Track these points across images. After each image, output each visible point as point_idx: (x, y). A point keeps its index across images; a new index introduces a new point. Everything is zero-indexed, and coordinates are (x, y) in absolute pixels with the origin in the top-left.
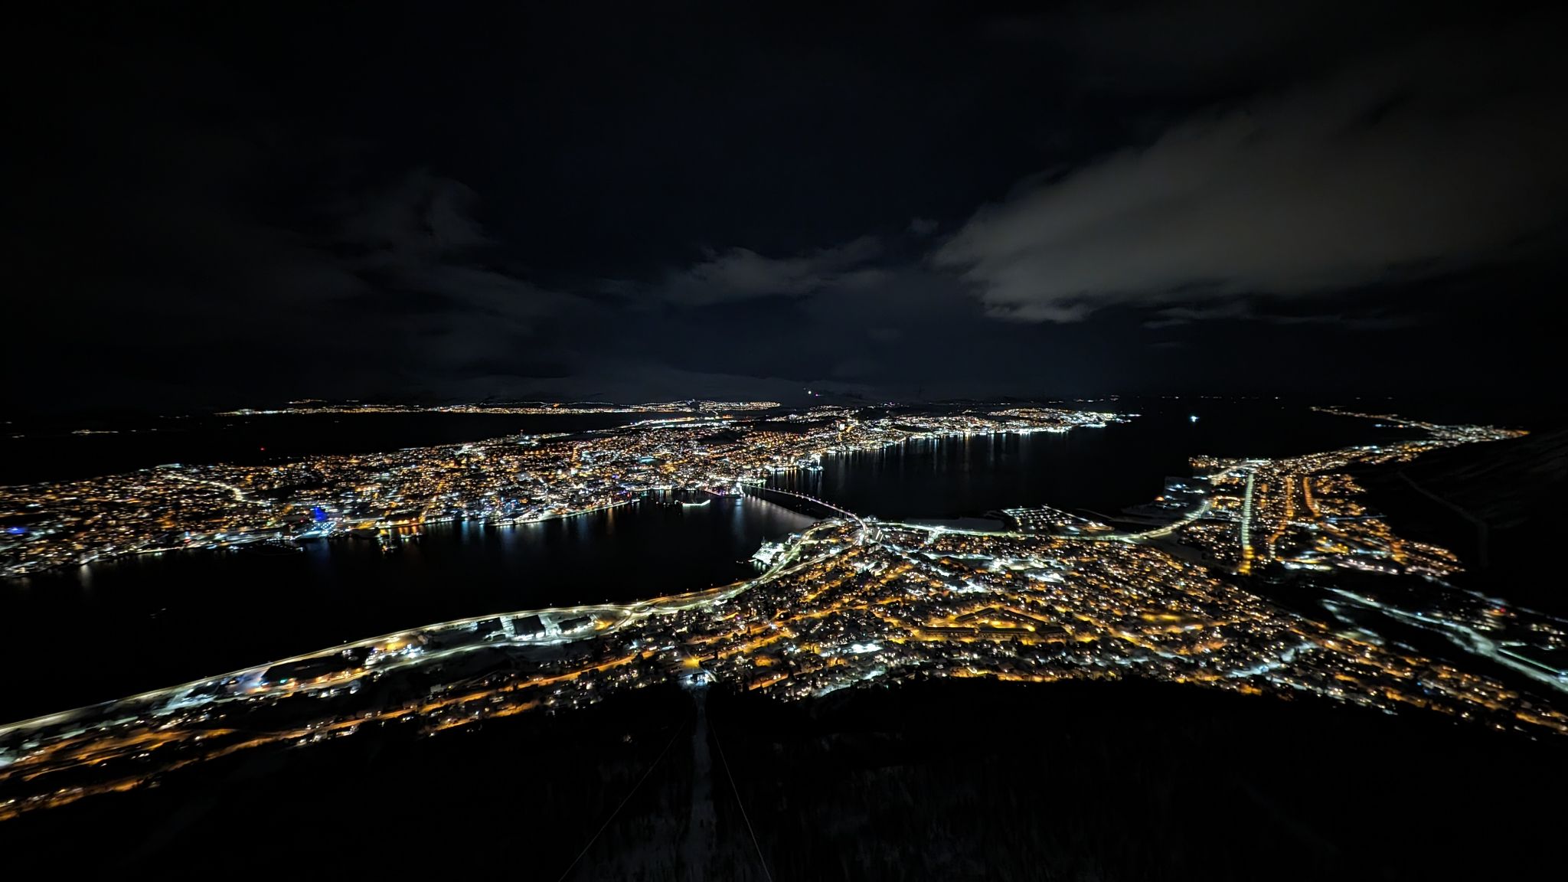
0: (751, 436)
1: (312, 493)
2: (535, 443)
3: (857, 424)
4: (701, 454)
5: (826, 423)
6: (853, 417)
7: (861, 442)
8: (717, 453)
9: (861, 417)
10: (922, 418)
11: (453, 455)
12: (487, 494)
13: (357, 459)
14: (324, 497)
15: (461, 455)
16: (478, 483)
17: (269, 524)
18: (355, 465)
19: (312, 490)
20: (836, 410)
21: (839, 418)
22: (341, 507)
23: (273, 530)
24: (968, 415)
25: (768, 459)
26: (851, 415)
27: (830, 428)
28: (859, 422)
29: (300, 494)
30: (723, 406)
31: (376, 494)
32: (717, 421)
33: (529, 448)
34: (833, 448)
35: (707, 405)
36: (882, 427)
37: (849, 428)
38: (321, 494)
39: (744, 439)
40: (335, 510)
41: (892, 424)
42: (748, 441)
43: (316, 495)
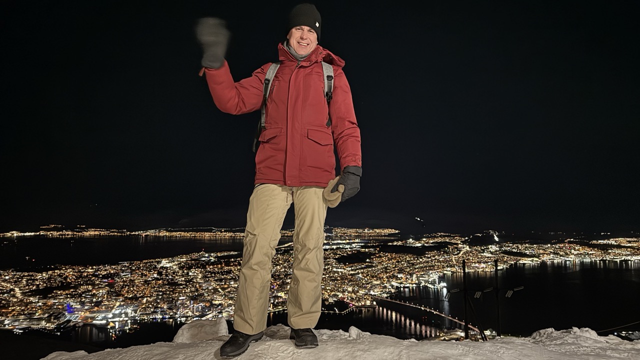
0: (378, 257)
1: (64, 293)
2: (213, 259)
3: (468, 249)
4: (339, 270)
5: (440, 247)
6: (464, 243)
7: (473, 265)
8: (352, 270)
9: (471, 244)
10: (527, 245)
11: (156, 267)
12: (180, 298)
13: (92, 269)
14: (72, 296)
15: (162, 267)
16: (174, 290)
17: (37, 314)
18: (91, 273)
19: (64, 291)
20: (448, 236)
21: (452, 244)
22: (83, 304)
23: (40, 319)
24: (570, 242)
25: (394, 277)
26: (461, 242)
27: (445, 252)
28: (470, 248)
29: (56, 293)
30: (352, 232)
31: (106, 296)
32: (348, 244)
33: (209, 263)
34: (449, 269)
35: (338, 230)
36: (492, 253)
37: (462, 253)
38: (70, 294)
39: (373, 259)
40: (79, 306)
41: (500, 250)
42: (376, 261)
43: (67, 294)
